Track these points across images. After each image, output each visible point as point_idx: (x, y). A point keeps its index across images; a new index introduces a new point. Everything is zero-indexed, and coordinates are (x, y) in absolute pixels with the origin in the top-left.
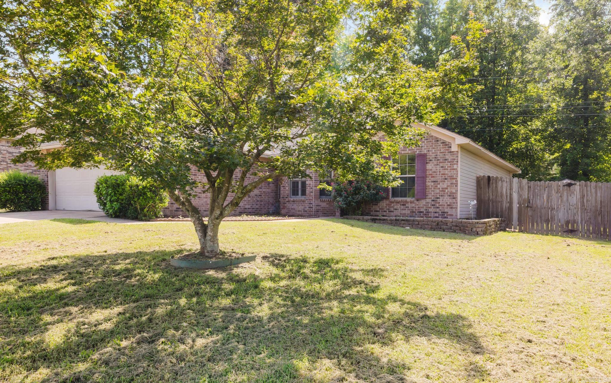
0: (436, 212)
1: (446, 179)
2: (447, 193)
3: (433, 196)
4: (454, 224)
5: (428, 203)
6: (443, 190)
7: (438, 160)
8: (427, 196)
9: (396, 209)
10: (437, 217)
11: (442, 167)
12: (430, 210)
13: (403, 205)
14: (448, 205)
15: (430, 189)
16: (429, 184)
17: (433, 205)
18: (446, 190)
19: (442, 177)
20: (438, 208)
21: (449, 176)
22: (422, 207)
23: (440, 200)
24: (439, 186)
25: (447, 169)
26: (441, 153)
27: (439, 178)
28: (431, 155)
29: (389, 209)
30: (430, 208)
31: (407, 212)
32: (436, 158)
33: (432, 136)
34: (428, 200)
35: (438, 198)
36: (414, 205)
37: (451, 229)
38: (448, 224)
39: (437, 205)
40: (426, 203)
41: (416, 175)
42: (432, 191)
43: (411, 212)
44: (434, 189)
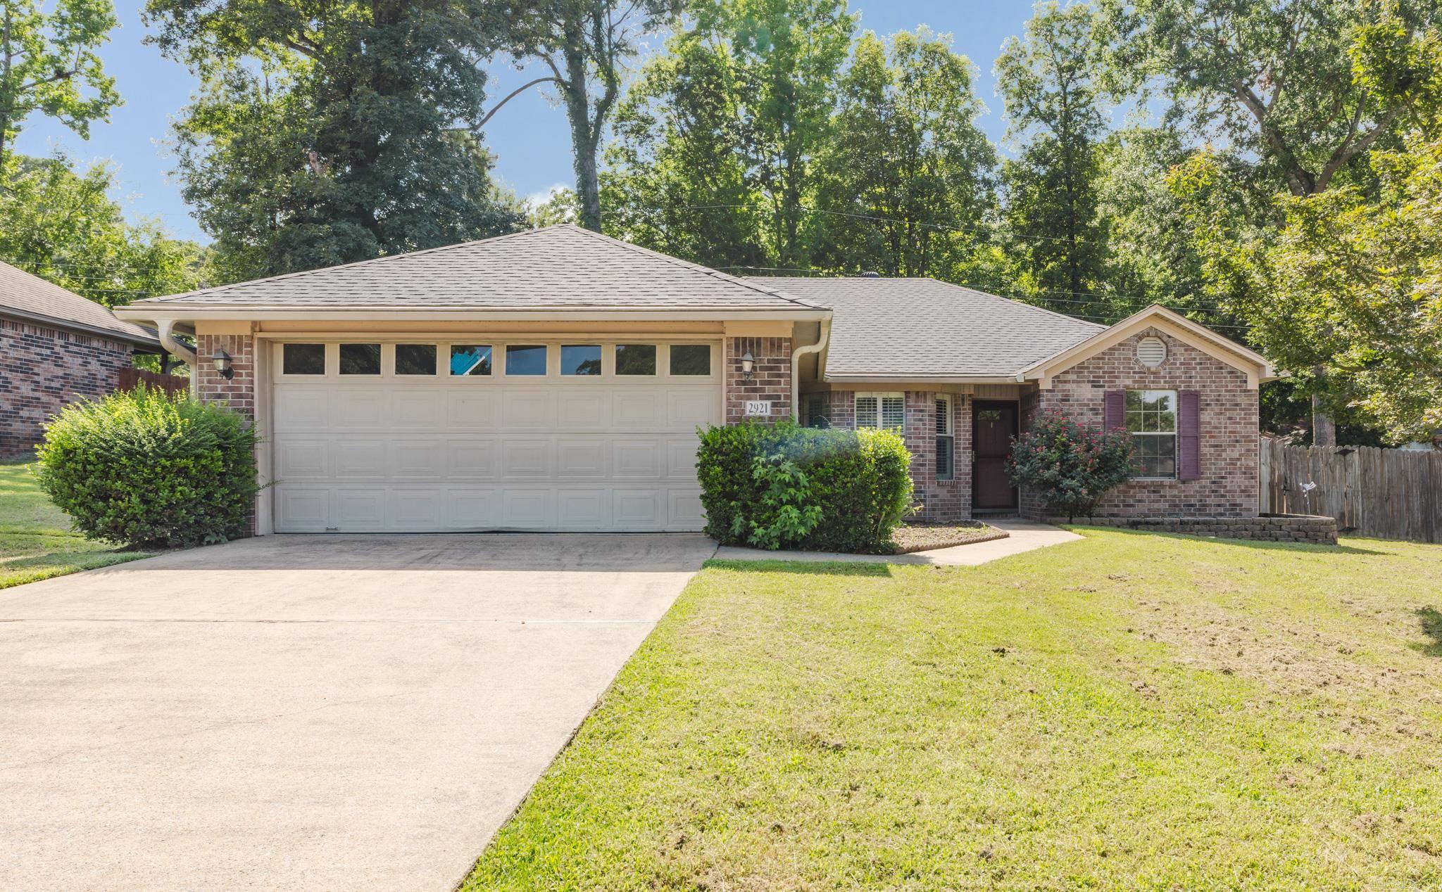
0: (1219, 505)
1: (1237, 441)
2: (1240, 468)
3: (1214, 473)
4: (1295, 527)
5: (1204, 487)
6: (1233, 462)
7: (1222, 405)
8: (1202, 473)
9: (1140, 501)
10: (1221, 515)
11: (1230, 418)
12: (1209, 501)
13: (1154, 492)
14: (1242, 491)
15: (1207, 459)
16: (1206, 450)
17: (1213, 491)
18: (1239, 463)
19: (1230, 437)
20: (1223, 496)
21: (1244, 437)
22: (1192, 496)
23: (1227, 482)
24: (1224, 455)
25: (1239, 423)
26: (1226, 391)
27: (1224, 439)
28: (1209, 395)
29: (1124, 501)
30: (1208, 496)
31: (1163, 505)
32: (1217, 400)
33: (1210, 358)
34: (1204, 482)
35: (1223, 478)
36: (1176, 492)
37: (1289, 536)
38: (1283, 527)
39: (1222, 491)
40: (1201, 487)
41: (1179, 432)
42: (1211, 464)
43: (1170, 506)
44: (1216, 459)
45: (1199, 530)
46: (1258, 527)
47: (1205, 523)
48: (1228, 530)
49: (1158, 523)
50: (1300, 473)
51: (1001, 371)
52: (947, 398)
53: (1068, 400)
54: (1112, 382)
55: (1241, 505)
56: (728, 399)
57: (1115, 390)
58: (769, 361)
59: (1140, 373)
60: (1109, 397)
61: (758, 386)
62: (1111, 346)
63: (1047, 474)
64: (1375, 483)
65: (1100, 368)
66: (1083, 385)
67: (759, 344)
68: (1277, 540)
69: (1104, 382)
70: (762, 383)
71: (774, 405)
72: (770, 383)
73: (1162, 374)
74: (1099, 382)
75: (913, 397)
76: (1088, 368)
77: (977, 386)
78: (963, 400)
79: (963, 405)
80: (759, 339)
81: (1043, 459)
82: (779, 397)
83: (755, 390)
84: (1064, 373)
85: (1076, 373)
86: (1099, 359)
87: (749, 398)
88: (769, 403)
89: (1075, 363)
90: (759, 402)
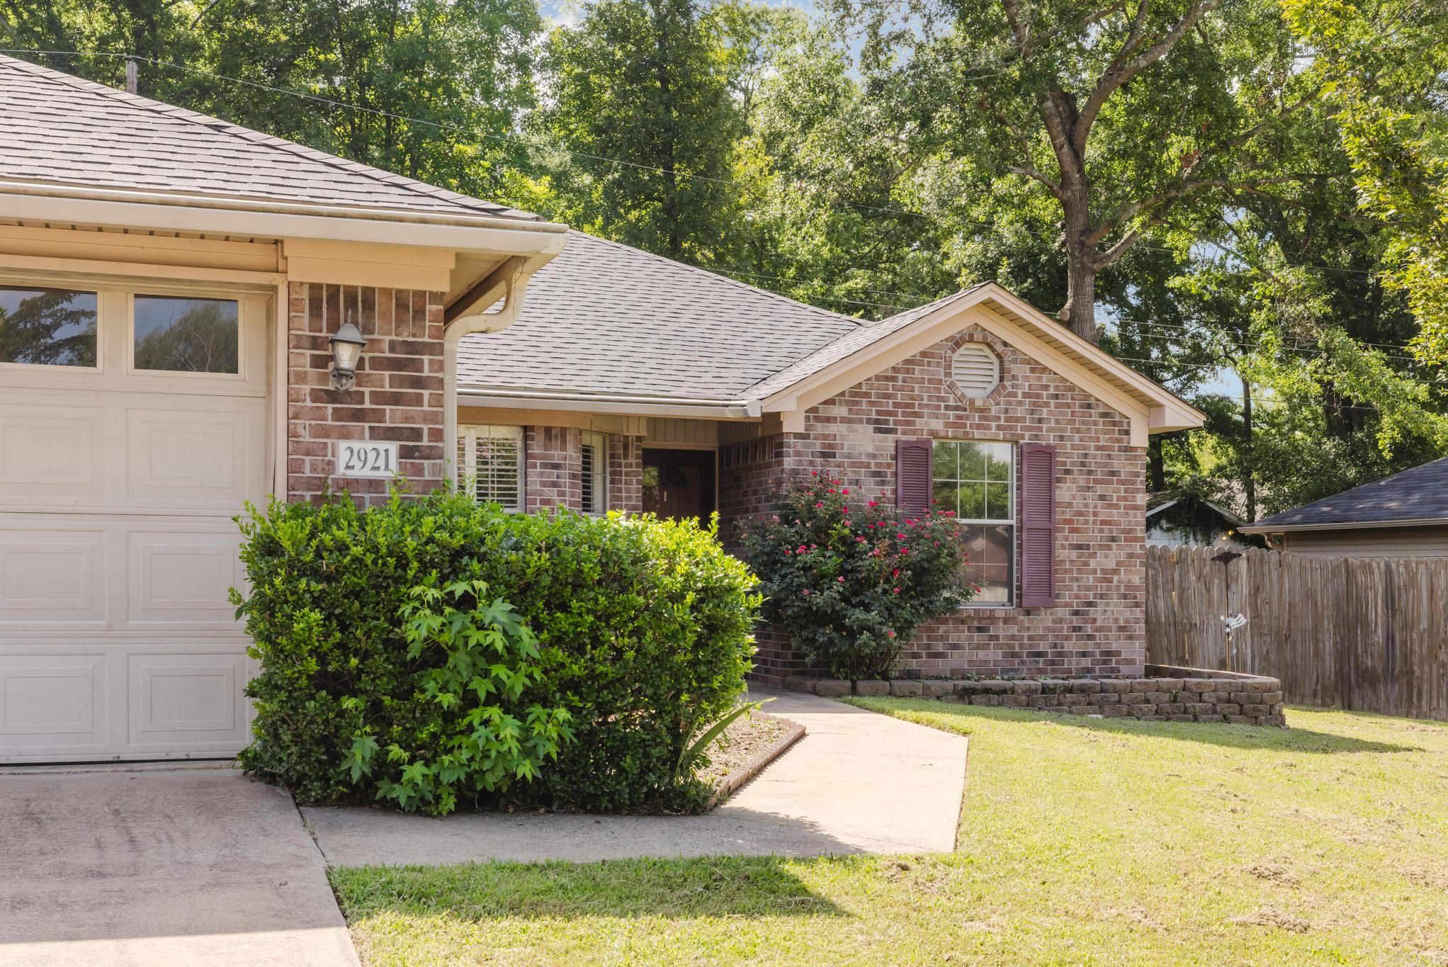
0: (1084, 654)
1: (1113, 539)
3: (1077, 597)
4: (1224, 695)
5: (1061, 621)
6: (1106, 576)
7: (1090, 472)
8: (1058, 596)
9: (955, 647)
10: (1088, 670)
11: (1102, 497)
12: (1069, 646)
13: (980, 629)
14: (1121, 629)
15: (1066, 571)
16: (1064, 554)
17: (1075, 629)
18: (1115, 578)
19: (1101, 531)
20: (1090, 637)
21: (1123, 531)
22: (1042, 638)
23: (1097, 613)
24: (1093, 564)
25: (1117, 506)
26: (1098, 448)
27: (1093, 536)
28: (1068, 455)
29: (928, 646)
30: (1067, 638)
31: (993, 655)
32: (1083, 464)
33: (1072, 388)
34: (1061, 612)
35: (1090, 604)
36: (1014, 630)
37: (1215, 712)
38: (1205, 696)
39: (1089, 629)
40: (1055, 621)
41: (1020, 521)
42: (1072, 579)
43: (1005, 655)
44: (1080, 571)
45: (1074, 703)
46: (1166, 697)
47: (1083, 690)
48: (1119, 702)
49: (1004, 691)
50: (1160, 593)
51: (710, 394)
52: (596, 442)
53: (833, 455)
54: (908, 423)
55: (1119, 653)
56: (291, 434)
57: (913, 438)
58: (393, 346)
59: (956, 408)
60: (902, 451)
61: (367, 405)
62: (908, 356)
63: (819, 599)
64: (1271, 609)
65: (889, 396)
66: (857, 426)
67: (369, 305)
68: (1196, 719)
69: (896, 423)
70: (378, 397)
71: (406, 453)
72: (396, 399)
73: (993, 413)
74: (886, 422)
75: (539, 437)
76: (867, 395)
77: (654, 422)
78: (626, 447)
79: (626, 457)
80: (369, 292)
81: (806, 569)
82: (417, 434)
83: (359, 416)
84: (826, 402)
85: (848, 403)
86: (887, 378)
87: (346, 435)
88: (393, 447)
89: (846, 386)
90: (369, 445)
